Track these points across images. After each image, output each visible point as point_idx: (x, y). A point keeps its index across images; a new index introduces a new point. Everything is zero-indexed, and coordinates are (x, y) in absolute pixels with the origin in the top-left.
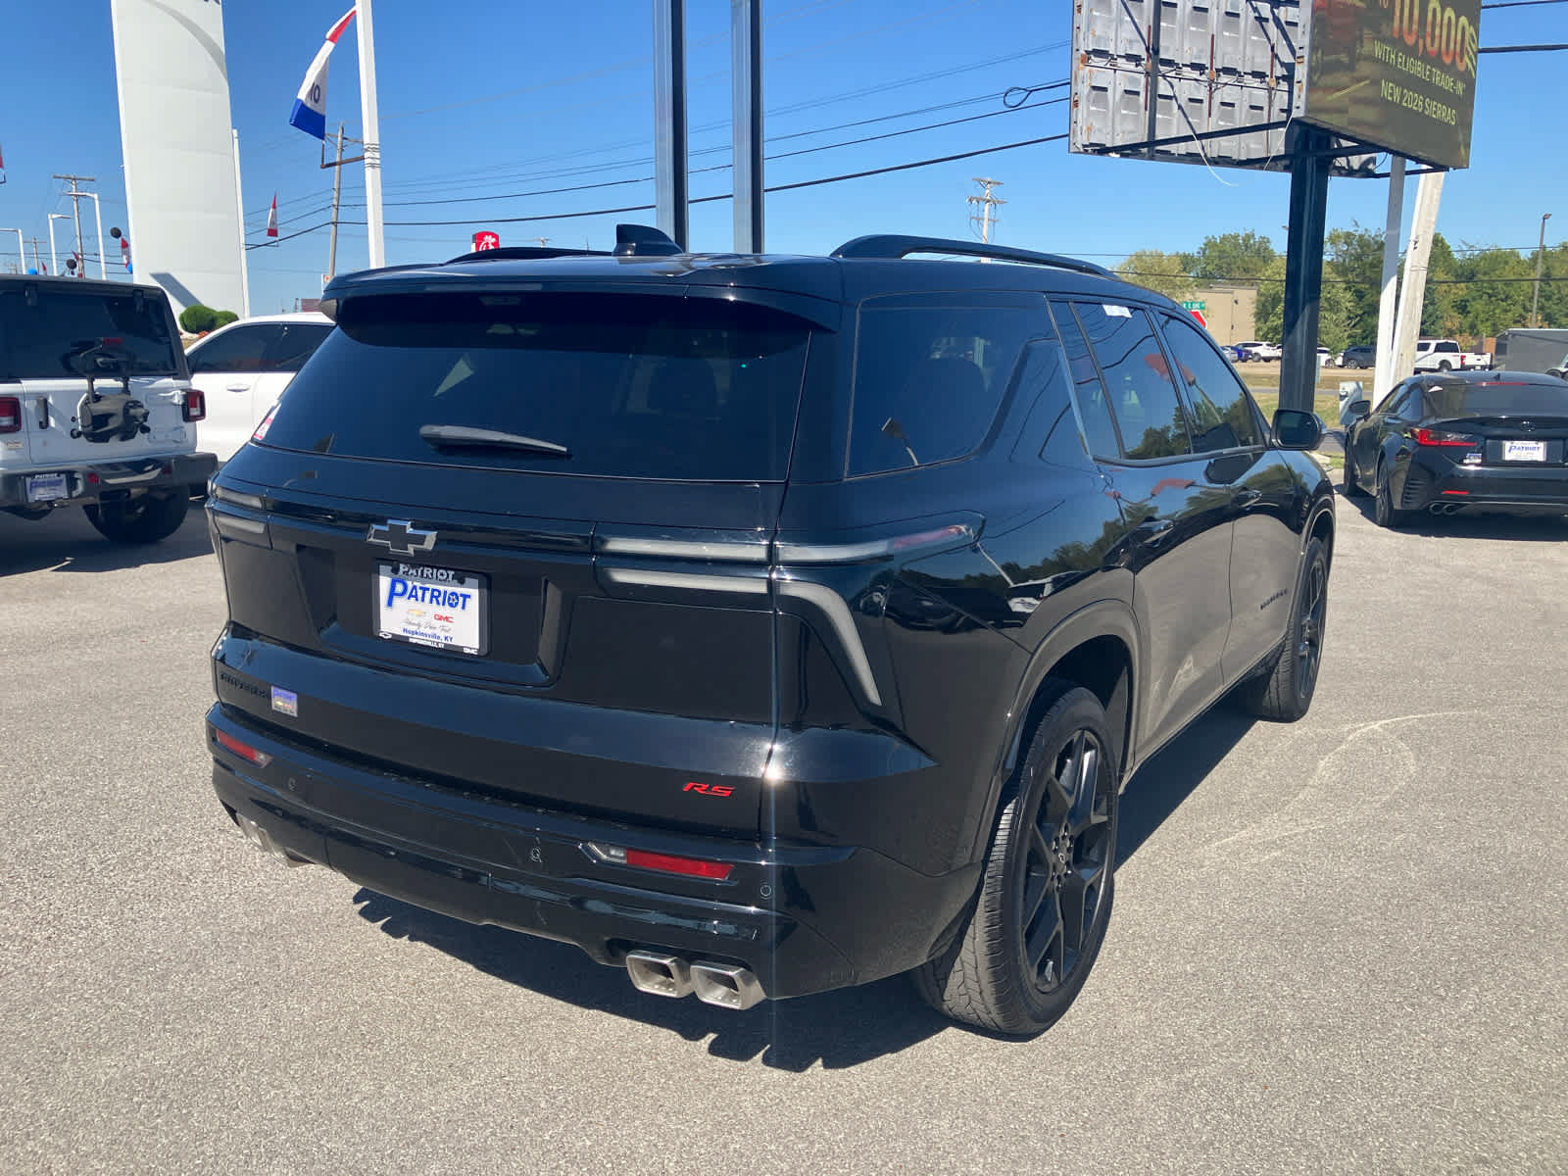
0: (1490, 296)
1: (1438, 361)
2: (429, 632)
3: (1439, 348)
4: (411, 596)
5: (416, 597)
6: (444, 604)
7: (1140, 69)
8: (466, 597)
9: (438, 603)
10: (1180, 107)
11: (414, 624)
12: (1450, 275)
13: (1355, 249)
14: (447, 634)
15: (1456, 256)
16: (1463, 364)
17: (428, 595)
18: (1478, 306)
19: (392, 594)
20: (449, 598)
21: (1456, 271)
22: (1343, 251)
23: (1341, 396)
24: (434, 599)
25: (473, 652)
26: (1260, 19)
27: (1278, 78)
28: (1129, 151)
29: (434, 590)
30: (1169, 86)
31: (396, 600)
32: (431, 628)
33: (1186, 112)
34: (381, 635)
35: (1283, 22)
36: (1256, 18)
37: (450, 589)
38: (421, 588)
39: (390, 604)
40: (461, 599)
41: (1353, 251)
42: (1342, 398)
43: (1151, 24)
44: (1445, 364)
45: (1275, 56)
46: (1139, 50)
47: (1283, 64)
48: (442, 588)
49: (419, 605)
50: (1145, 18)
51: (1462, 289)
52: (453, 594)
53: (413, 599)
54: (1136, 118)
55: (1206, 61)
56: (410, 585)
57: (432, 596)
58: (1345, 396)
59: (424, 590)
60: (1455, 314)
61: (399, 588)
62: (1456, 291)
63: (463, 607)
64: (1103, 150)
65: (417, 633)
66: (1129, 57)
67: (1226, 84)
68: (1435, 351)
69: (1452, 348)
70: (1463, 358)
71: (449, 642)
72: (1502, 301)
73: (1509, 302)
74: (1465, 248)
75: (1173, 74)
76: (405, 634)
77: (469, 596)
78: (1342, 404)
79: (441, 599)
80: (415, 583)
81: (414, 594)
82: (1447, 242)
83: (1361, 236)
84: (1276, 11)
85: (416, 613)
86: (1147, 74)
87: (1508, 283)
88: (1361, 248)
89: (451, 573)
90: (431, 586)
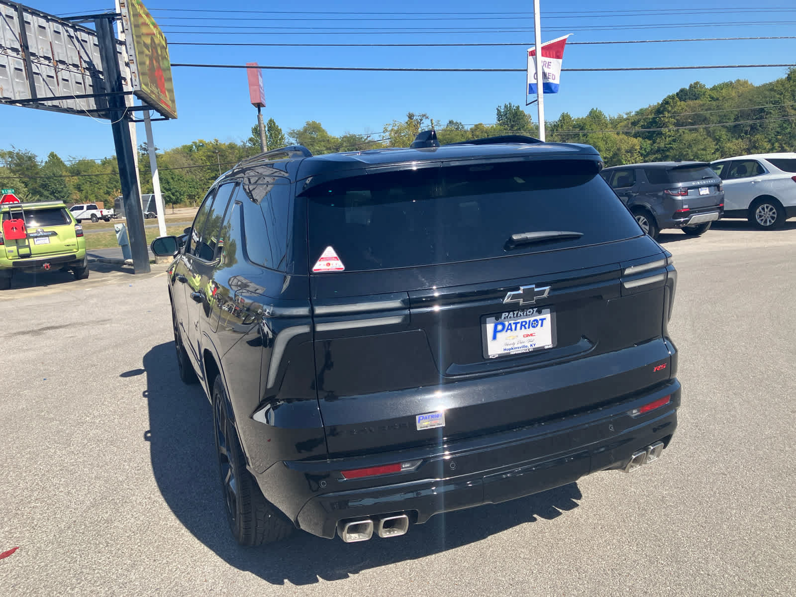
0: (91, 182)
1: (90, 215)
2: (520, 345)
3: (89, 208)
4: (508, 329)
5: (511, 329)
6: (529, 328)
7: (19, 56)
8: (542, 320)
9: (525, 328)
10: (43, 80)
11: (510, 345)
12: (68, 172)
13: (16, 160)
14: (531, 343)
15: (66, 163)
16: (102, 215)
17: (519, 325)
18: (86, 187)
19: (495, 331)
20: (532, 324)
21: (70, 171)
22: (9, 161)
23: (116, 231)
24: (523, 327)
25: (550, 347)
26: (70, 37)
27: (84, 68)
28: (24, 103)
29: (522, 322)
30: (36, 67)
31: (498, 335)
32: (521, 343)
33: (47, 82)
34: (490, 357)
35: (80, 39)
36: (68, 35)
37: (532, 319)
38: (514, 323)
39: (494, 338)
40: (540, 322)
41: (15, 161)
42: (117, 232)
43: (20, 32)
44: (93, 215)
45: (81, 57)
46: (17, 46)
47: (85, 62)
48: (527, 320)
49: (514, 333)
50: (16, 28)
51: (75, 179)
52: (534, 321)
53: (509, 331)
54: (24, 84)
55: (50, 55)
56: (507, 324)
57: (522, 325)
58: (119, 231)
59: (516, 324)
60: (76, 192)
61: (500, 327)
62: (73, 180)
63: (542, 326)
64: (13, 102)
65: (512, 349)
66: (13, 49)
67: (62, 69)
68: (87, 209)
69: (95, 208)
70: (101, 212)
71: (534, 347)
72: (97, 184)
73: (99, 184)
74: (71, 159)
75: (36, 61)
76: (506, 352)
77: (545, 319)
78: (118, 235)
79: (527, 326)
80: (510, 322)
81: (509, 328)
82: (59, 156)
83: (18, 154)
84: (76, 33)
85: (511, 338)
86: (24, 60)
87: (96, 175)
88: (19, 160)
89: (535, 309)
90: (520, 321)
